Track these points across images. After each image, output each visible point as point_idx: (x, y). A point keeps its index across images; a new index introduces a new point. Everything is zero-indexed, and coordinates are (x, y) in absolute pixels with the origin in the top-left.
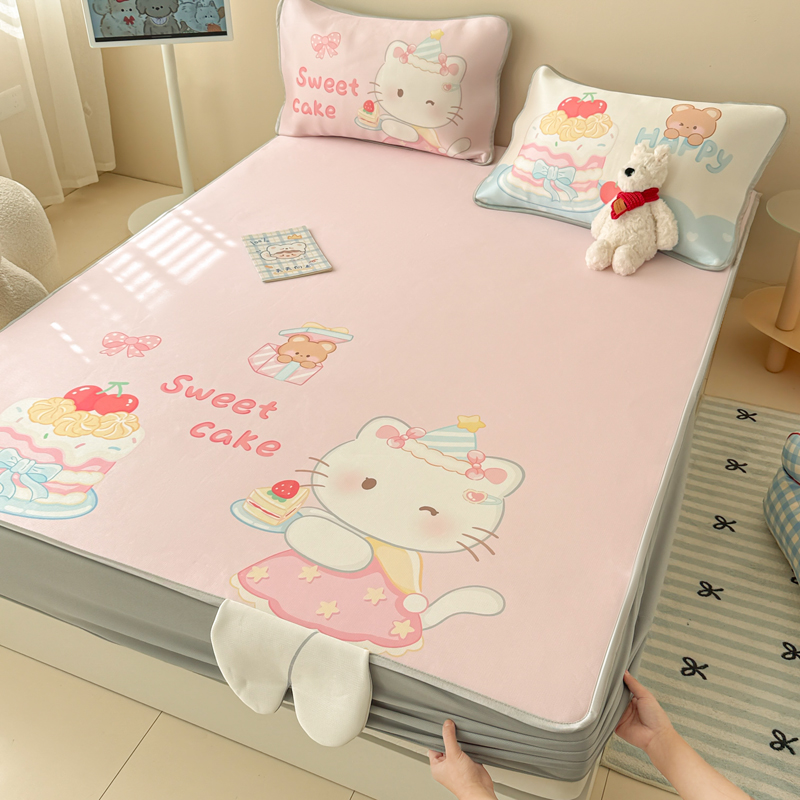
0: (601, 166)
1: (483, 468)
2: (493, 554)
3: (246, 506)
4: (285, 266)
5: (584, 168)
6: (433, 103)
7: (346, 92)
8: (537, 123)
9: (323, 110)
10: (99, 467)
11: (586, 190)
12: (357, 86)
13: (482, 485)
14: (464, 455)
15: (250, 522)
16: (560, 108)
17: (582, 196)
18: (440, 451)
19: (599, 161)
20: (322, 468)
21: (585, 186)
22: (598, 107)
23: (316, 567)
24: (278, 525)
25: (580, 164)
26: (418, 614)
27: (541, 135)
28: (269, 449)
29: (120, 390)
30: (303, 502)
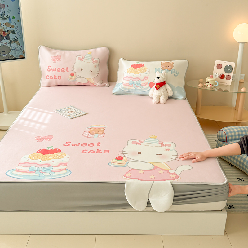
0: (148, 79)
1: (164, 144)
4: (73, 115)
5: (143, 80)
6: (92, 71)
7: (64, 71)
8: (126, 71)
9: (57, 77)
10: (64, 165)
11: (145, 85)
12: (68, 69)
13: (167, 147)
14: (158, 143)
15: (117, 166)
16: (131, 67)
17: (144, 87)
18: (151, 143)
19: (147, 78)
20: (124, 152)
21: (145, 84)
22: (142, 65)
23: (142, 170)
24: (124, 165)
25: (142, 79)
26: (174, 173)
27: (128, 74)
28: (107, 152)
29: (52, 148)
30: (126, 160)
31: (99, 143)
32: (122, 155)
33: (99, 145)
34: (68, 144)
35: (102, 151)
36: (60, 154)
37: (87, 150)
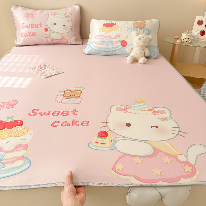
1: (156, 111)
2: (186, 133)
3: (94, 144)
5: (115, 38)
6: (65, 26)
8: (98, 30)
10: (22, 148)
13: (161, 116)
14: (147, 109)
15: (100, 149)
18: (140, 110)
20: (108, 124)
23: (138, 157)
24: (111, 147)
26: (186, 161)
28: (85, 123)
29: (12, 119)
30: (113, 136)
31: (75, 111)
32: (106, 129)
33: (76, 113)
34: (34, 113)
35: (79, 123)
36: (21, 129)
37: (59, 122)
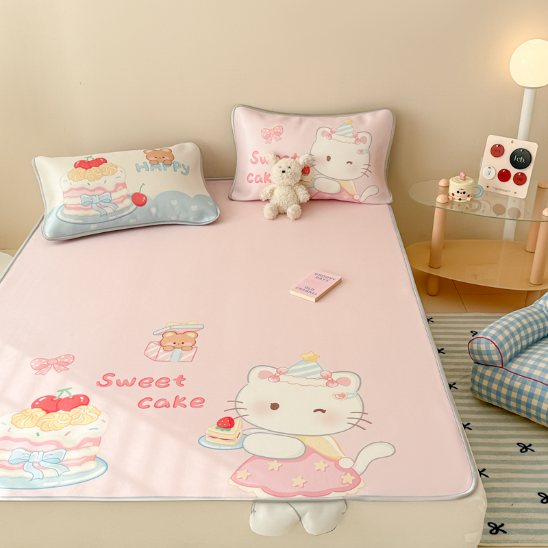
1: (335, 379)
2: (371, 423)
10: (91, 444)
14: (319, 375)
18: (303, 377)
23: (276, 461)
24: (235, 445)
26: (351, 468)
28: (198, 402)
29: (69, 393)
30: (242, 427)
31: (182, 377)
32: (232, 414)
33: (182, 382)
34: (106, 381)
35: (187, 402)
